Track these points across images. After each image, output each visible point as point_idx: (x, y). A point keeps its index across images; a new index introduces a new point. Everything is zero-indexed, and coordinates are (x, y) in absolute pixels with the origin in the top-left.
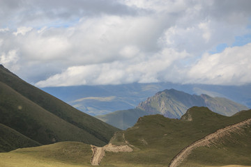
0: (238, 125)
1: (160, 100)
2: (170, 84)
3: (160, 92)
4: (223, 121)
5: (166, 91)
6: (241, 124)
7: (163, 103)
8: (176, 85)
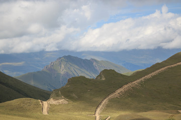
0: (136, 81)
1: (60, 64)
2: (68, 51)
3: (60, 58)
4: (126, 79)
5: (65, 57)
6: (138, 81)
7: (63, 66)
8: (72, 52)
